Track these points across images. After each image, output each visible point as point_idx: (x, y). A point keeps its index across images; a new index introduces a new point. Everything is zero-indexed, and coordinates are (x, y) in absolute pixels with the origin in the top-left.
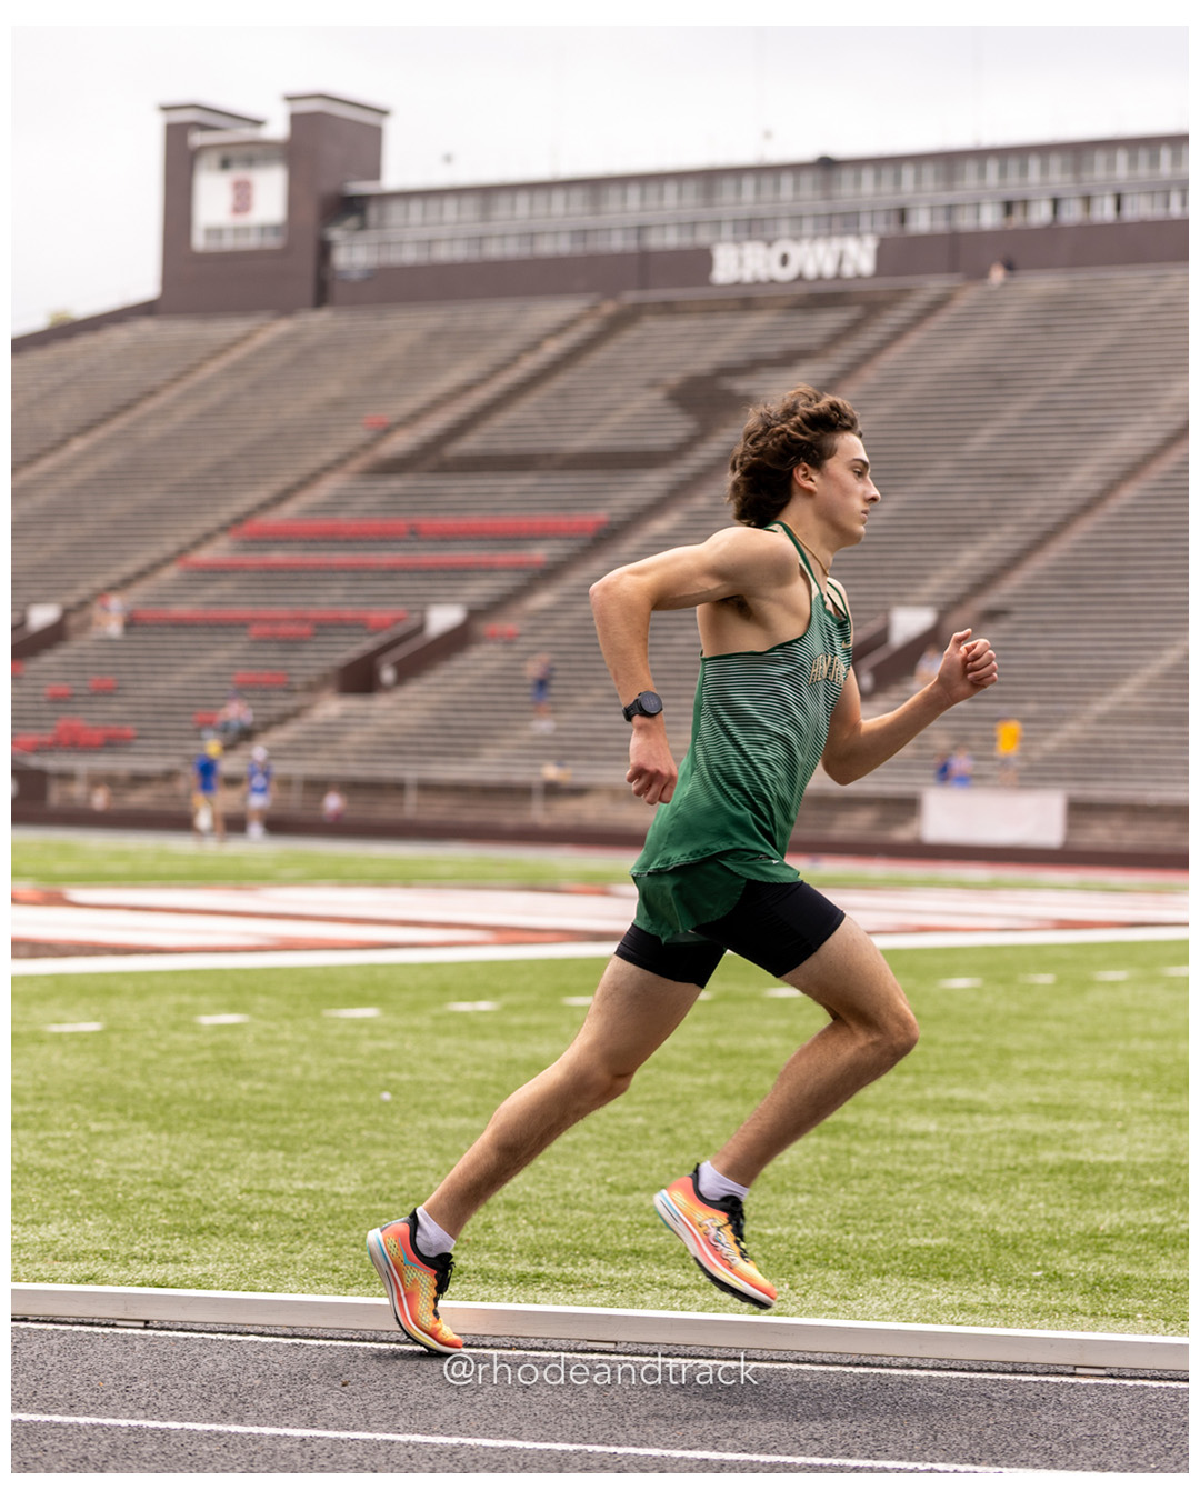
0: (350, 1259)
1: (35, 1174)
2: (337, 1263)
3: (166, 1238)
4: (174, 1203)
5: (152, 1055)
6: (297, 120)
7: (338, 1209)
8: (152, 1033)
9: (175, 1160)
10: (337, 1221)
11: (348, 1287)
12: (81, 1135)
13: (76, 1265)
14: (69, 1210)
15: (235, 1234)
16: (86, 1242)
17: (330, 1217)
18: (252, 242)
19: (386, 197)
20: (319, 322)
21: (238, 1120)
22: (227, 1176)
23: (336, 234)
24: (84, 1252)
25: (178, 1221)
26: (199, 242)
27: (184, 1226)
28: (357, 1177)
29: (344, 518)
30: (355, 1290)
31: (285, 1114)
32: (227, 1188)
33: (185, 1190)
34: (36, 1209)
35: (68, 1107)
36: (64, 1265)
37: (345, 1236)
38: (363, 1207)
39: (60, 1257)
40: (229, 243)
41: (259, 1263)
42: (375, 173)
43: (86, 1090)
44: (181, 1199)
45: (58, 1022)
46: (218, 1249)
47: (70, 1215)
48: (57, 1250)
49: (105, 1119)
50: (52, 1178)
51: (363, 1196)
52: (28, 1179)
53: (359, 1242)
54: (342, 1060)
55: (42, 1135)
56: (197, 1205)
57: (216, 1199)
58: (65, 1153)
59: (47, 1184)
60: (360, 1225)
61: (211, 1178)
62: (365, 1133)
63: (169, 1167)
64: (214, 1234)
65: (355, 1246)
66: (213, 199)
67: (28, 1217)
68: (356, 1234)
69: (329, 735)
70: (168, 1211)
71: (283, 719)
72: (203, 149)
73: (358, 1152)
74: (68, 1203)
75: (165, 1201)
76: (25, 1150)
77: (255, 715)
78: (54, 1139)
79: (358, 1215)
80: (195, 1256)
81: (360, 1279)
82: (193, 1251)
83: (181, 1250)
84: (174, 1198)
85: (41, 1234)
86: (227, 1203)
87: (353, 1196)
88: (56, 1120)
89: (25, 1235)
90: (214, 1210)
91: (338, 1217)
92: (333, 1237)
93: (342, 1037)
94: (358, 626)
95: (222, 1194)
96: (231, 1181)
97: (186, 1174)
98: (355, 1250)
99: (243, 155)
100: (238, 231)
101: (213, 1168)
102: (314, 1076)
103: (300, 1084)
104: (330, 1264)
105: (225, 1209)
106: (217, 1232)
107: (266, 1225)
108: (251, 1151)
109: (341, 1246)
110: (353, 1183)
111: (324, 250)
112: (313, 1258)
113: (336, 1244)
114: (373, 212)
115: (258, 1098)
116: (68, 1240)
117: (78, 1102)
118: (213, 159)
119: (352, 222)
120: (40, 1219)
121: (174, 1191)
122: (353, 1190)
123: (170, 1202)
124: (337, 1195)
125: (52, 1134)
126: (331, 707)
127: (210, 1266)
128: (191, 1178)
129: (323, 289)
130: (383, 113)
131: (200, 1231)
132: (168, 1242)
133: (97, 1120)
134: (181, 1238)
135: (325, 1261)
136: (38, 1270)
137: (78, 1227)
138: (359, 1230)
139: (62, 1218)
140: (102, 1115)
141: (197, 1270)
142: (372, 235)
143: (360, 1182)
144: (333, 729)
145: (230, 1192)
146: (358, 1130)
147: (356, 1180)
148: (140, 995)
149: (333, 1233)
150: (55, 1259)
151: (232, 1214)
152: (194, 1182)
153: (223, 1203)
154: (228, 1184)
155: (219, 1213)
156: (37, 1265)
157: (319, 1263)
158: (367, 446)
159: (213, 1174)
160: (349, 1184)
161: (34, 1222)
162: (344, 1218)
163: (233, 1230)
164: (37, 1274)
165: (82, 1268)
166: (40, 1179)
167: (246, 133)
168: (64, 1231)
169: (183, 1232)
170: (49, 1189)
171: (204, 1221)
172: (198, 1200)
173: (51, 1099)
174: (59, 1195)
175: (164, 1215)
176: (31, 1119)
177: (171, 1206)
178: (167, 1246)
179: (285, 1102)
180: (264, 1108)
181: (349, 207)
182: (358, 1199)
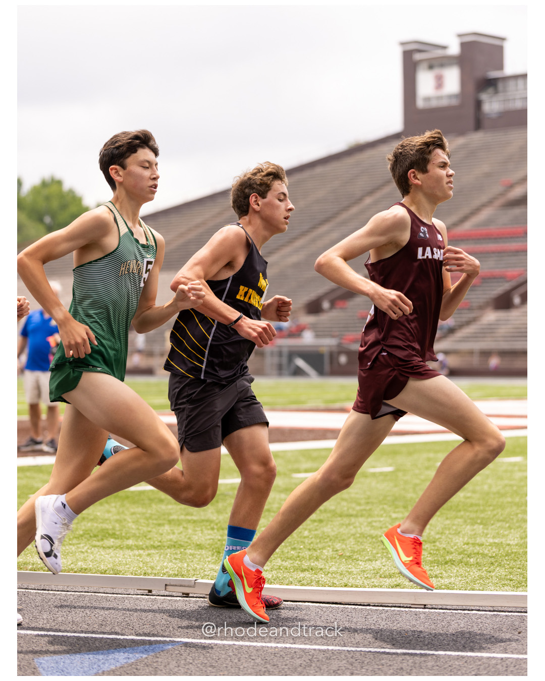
0: (517, 574)
1: (368, 538)
2: (511, 576)
3: (431, 567)
4: (433, 550)
5: (417, 481)
6: (464, 45)
7: (510, 551)
8: (417, 471)
9: (432, 530)
10: (510, 557)
11: (517, 587)
12: (388, 519)
13: (390, 579)
14: (385, 554)
15: (463, 564)
16: (394, 569)
17: (506, 555)
18: (445, 103)
19: (506, 79)
20: (477, 138)
21: (460, 511)
22: (457, 537)
23: (484, 96)
24: (394, 573)
25: (436, 559)
26: (420, 104)
27: (439, 561)
28: (518, 536)
29: (493, 228)
30: (521, 589)
31: (482, 508)
32: (457, 543)
33: (437, 544)
34: (369, 554)
35: (381, 507)
36: (385, 580)
37: (514, 564)
38: (522, 550)
39: (383, 576)
40: (434, 104)
41: (475, 577)
42: (501, 67)
43: (389, 498)
44: (436, 548)
45: (374, 467)
46: (455, 571)
47: (385, 556)
48: (381, 573)
49: (398, 512)
50: (376, 539)
51: (521, 545)
52: (365, 540)
53: (521, 566)
54: (506, 482)
55: (370, 520)
56: (444, 551)
57: (452, 548)
58: (381, 528)
59: (374, 542)
60: (521, 559)
61: (450, 539)
62: (520, 516)
63: (429, 533)
64: (453, 564)
65: (519, 568)
66: (426, 84)
67: (367, 558)
68: (519, 563)
69: (490, 330)
70: (430, 553)
71: (468, 323)
72: (421, 61)
73: (517, 524)
74: (384, 551)
75: (429, 549)
76: (362, 527)
77: (455, 322)
78: (375, 522)
79: (519, 554)
80: (445, 574)
81: (523, 584)
82: (444, 572)
83: (438, 572)
84: (433, 548)
85: (373, 566)
86: (457, 549)
87: (516, 545)
88: (376, 513)
89: (366, 566)
90: (452, 553)
91: (510, 555)
92: (509, 565)
93: (506, 471)
94: (502, 278)
95: (455, 545)
96: (459, 540)
97: (437, 536)
98: (519, 570)
99: (439, 63)
100: (439, 98)
101: (450, 534)
102: (494, 489)
103: (488, 494)
104: (508, 577)
105: (457, 552)
106: (454, 563)
107: (477, 559)
108: (467, 525)
109: (513, 568)
110: (516, 539)
111: (478, 104)
112: (500, 574)
113: (510, 568)
114: (500, 86)
115: (468, 500)
116: (385, 568)
117: (385, 504)
118: (425, 65)
119: (491, 90)
120: (372, 558)
121: (433, 544)
122: (516, 542)
123: (431, 550)
124: (509, 545)
125: (374, 519)
126: (491, 316)
127: (452, 579)
128: (440, 538)
129: (479, 122)
130: (503, 39)
131: (446, 563)
132: (432, 568)
133: (394, 512)
134: (438, 566)
135: (506, 576)
136: (373, 582)
137: (390, 562)
138: (521, 561)
139: (382, 558)
140: (397, 510)
141: (447, 581)
142: (501, 96)
143: (519, 538)
144: (493, 327)
145: (459, 544)
146: (517, 514)
147: (517, 538)
148: (410, 454)
149: (508, 563)
150: (381, 577)
151: (461, 555)
152: (441, 540)
153: (456, 550)
154: (457, 541)
155: (454, 554)
156: (373, 580)
157: (503, 577)
158: (502, 194)
159: (450, 536)
160: (514, 540)
161: (369, 560)
162: (513, 555)
163: (462, 562)
164: (373, 584)
165: (392, 581)
166: (370, 540)
167: (439, 53)
168: (384, 564)
169: (439, 563)
170: (375, 545)
171: (447, 558)
172: (444, 549)
173: (373, 503)
174: (380, 547)
175: (429, 555)
176: (364, 512)
177: (432, 552)
178: (432, 570)
179: (481, 502)
180: (472, 505)
181: (489, 84)
182: (519, 546)
